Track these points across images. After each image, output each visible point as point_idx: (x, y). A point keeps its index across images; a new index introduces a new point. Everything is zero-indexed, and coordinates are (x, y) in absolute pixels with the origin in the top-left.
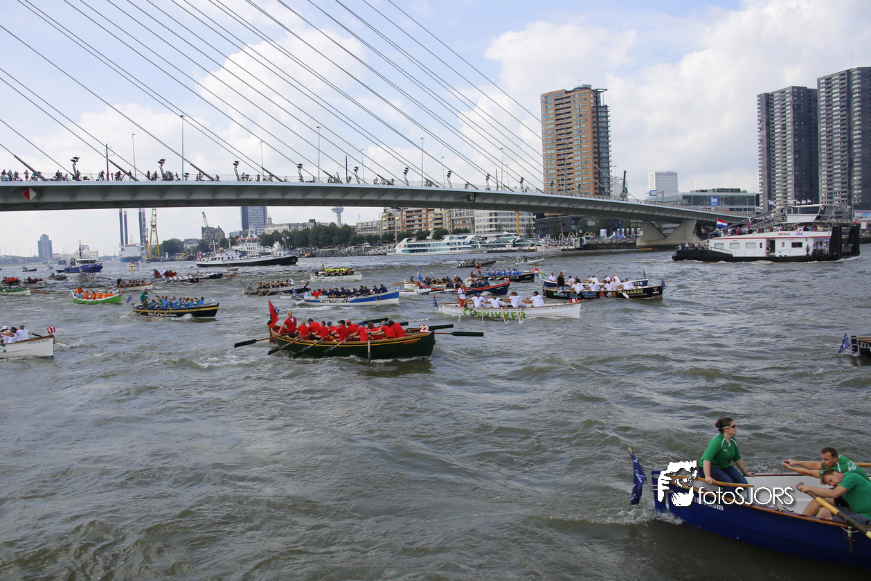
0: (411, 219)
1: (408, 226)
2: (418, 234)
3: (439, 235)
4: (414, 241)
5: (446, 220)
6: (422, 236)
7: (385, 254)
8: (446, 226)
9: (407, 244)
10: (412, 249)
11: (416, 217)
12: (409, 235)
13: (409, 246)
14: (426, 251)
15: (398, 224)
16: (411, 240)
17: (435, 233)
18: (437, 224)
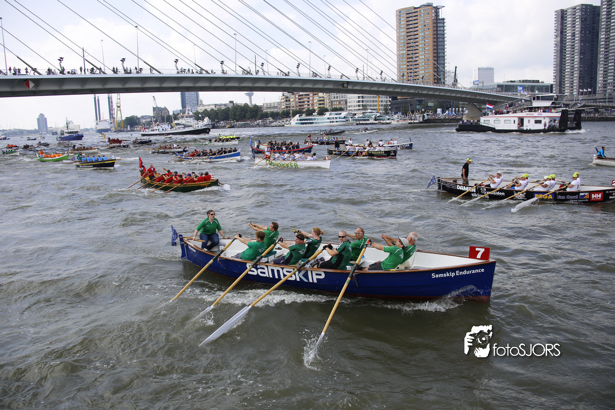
0: (302, 100)
1: (299, 106)
2: (307, 111)
3: (322, 112)
4: (304, 116)
5: (327, 101)
6: (310, 113)
7: (284, 126)
8: (327, 106)
9: (299, 118)
10: (303, 122)
11: (306, 99)
12: (300, 112)
13: (301, 120)
14: (312, 123)
15: (293, 104)
16: (302, 115)
17: (319, 111)
18: (320, 104)
